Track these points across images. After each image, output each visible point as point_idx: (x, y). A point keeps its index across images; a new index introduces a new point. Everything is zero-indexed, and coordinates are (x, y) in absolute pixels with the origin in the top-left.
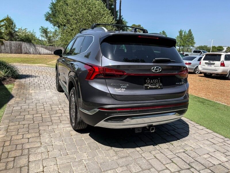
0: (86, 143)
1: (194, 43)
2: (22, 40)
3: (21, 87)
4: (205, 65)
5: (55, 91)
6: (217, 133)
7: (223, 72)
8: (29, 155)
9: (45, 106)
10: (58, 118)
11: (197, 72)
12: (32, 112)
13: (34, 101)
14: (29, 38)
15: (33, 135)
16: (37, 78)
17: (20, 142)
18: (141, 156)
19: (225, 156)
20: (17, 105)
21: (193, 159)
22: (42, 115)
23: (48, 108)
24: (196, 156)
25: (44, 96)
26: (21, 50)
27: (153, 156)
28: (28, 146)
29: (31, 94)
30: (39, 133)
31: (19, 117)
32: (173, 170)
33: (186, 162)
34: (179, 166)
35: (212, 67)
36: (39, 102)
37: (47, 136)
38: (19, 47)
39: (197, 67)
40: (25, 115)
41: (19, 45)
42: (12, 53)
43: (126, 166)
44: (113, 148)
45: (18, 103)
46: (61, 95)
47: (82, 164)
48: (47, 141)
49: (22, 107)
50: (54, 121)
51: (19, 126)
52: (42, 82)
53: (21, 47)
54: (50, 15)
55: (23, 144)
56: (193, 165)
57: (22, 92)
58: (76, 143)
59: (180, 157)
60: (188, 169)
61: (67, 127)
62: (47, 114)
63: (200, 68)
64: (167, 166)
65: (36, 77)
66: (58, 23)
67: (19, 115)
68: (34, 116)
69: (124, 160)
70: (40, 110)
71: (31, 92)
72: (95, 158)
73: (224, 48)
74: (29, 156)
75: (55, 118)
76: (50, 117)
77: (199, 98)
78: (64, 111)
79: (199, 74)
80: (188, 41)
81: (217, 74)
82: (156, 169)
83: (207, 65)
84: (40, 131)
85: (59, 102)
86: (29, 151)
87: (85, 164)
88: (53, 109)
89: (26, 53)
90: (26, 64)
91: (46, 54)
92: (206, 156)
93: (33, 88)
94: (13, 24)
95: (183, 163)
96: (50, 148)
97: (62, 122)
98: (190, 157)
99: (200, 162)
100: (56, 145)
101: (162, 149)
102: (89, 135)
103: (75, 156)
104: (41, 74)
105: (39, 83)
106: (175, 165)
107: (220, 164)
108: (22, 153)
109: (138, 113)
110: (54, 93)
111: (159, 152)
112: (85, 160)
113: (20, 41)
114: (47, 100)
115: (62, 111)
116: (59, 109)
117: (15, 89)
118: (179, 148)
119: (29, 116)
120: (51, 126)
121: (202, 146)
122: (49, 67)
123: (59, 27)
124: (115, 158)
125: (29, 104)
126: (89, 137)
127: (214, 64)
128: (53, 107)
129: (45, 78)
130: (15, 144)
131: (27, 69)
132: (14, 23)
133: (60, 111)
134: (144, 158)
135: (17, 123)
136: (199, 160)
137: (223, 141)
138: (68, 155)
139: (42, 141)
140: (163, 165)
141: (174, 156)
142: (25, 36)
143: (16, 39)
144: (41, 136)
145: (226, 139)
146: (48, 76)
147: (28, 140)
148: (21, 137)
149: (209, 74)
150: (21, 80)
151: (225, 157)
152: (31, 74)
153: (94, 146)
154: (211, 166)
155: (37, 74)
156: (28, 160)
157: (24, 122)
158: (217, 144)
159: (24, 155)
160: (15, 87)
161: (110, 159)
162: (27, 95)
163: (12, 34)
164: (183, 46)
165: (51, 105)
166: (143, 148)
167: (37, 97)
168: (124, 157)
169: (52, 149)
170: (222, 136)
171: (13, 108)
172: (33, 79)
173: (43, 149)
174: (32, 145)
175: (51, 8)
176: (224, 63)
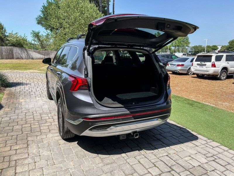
0: (74, 152)
1: (189, 43)
2: (13, 45)
3: (12, 95)
4: (197, 66)
5: (46, 98)
6: (201, 135)
7: (214, 72)
8: (16, 166)
9: (34, 115)
10: (47, 127)
11: (190, 73)
12: (21, 122)
13: (23, 111)
14: (20, 43)
15: (21, 146)
16: (28, 86)
17: (7, 154)
18: (126, 162)
19: (206, 157)
20: (6, 116)
21: (174, 162)
22: (31, 125)
23: (38, 117)
24: (178, 159)
25: (34, 104)
26: (13, 55)
27: (137, 161)
28: (15, 158)
29: (20, 104)
30: (27, 144)
31: (8, 128)
32: (154, 174)
33: (167, 165)
34: (161, 169)
35: (204, 68)
36: (29, 112)
37: (35, 147)
38: (11, 52)
39: (190, 68)
40: (13, 126)
41: (10, 50)
42: (3, 59)
43: (111, 172)
44: (99, 155)
45: (7, 114)
46: (51, 102)
47: (67, 173)
48: (34, 151)
49: (11, 117)
50: (43, 131)
51: (7, 138)
52: (33, 89)
53: (12, 52)
54: (42, 18)
55: (11, 156)
56: (174, 168)
57: (12, 101)
58: (64, 153)
59: (163, 160)
60: (169, 172)
61: (55, 136)
62: (36, 124)
63: (193, 69)
64: (149, 170)
65: (27, 84)
66: (50, 26)
67: (8, 126)
68: (23, 126)
69: (109, 166)
70: (29, 120)
71: (21, 101)
72: (81, 166)
73: (218, 47)
74: (16, 168)
75: (44, 128)
76: (40, 127)
77: (189, 100)
78: (54, 120)
79: (192, 75)
80: (183, 41)
81: (209, 75)
82: (138, 174)
83: (199, 66)
84: (29, 141)
85: (50, 110)
86: (16, 162)
87: (71, 172)
88: (42, 118)
89: (18, 58)
90: (17, 71)
91: (39, 59)
92: (187, 159)
93: (23, 96)
94: (3, 29)
95: (165, 166)
96: (37, 159)
97: (51, 131)
98: (172, 161)
99: (181, 164)
100: (43, 155)
101: (147, 154)
102: (78, 143)
103: (62, 165)
104: (32, 81)
105: (30, 91)
106: (157, 169)
107: (199, 166)
108: (9, 165)
109: (121, 121)
110: (44, 101)
111: (144, 157)
112: (71, 169)
113: (11, 46)
114: (38, 109)
115: (51, 120)
116: (49, 118)
117: (4, 99)
118: (163, 152)
119: (17, 127)
120: (40, 136)
121: (185, 148)
122: (41, 73)
123: (51, 30)
124: (101, 165)
125: (18, 114)
126: (77, 145)
127: (205, 65)
128: (42, 116)
129: (37, 86)
130: (3, 156)
131: (18, 76)
132: (4, 27)
133: (49, 120)
134: (129, 163)
135: (6, 134)
136: (180, 163)
137: (205, 142)
138: (55, 164)
139: (30, 152)
140: (146, 170)
141: (158, 160)
142: (17, 40)
143: (7, 44)
144: (29, 147)
145: (209, 141)
146: (40, 83)
147: (16, 151)
148: (9, 148)
149: (201, 75)
150: (11, 89)
151: (205, 159)
152: (22, 82)
153: (81, 155)
154: (191, 168)
155: (28, 82)
156: (15, 171)
157: (12, 134)
158: (199, 146)
159: (11, 167)
160: (5, 97)
161: (95, 166)
162: (17, 105)
163: (2, 39)
164: (178, 46)
165: (41, 114)
166: (128, 154)
167: (27, 106)
168: (109, 164)
169: (39, 160)
170: (206, 138)
171: (2, 119)
172: (23, 86)
173: (30, 160)
174: (19, 157)
175: (43, 12)
176: (214, 64)
